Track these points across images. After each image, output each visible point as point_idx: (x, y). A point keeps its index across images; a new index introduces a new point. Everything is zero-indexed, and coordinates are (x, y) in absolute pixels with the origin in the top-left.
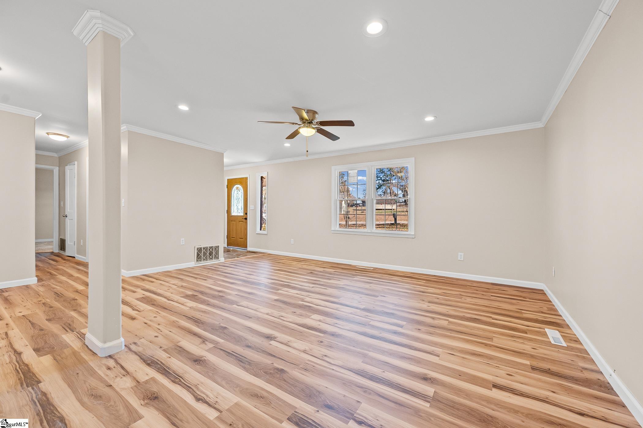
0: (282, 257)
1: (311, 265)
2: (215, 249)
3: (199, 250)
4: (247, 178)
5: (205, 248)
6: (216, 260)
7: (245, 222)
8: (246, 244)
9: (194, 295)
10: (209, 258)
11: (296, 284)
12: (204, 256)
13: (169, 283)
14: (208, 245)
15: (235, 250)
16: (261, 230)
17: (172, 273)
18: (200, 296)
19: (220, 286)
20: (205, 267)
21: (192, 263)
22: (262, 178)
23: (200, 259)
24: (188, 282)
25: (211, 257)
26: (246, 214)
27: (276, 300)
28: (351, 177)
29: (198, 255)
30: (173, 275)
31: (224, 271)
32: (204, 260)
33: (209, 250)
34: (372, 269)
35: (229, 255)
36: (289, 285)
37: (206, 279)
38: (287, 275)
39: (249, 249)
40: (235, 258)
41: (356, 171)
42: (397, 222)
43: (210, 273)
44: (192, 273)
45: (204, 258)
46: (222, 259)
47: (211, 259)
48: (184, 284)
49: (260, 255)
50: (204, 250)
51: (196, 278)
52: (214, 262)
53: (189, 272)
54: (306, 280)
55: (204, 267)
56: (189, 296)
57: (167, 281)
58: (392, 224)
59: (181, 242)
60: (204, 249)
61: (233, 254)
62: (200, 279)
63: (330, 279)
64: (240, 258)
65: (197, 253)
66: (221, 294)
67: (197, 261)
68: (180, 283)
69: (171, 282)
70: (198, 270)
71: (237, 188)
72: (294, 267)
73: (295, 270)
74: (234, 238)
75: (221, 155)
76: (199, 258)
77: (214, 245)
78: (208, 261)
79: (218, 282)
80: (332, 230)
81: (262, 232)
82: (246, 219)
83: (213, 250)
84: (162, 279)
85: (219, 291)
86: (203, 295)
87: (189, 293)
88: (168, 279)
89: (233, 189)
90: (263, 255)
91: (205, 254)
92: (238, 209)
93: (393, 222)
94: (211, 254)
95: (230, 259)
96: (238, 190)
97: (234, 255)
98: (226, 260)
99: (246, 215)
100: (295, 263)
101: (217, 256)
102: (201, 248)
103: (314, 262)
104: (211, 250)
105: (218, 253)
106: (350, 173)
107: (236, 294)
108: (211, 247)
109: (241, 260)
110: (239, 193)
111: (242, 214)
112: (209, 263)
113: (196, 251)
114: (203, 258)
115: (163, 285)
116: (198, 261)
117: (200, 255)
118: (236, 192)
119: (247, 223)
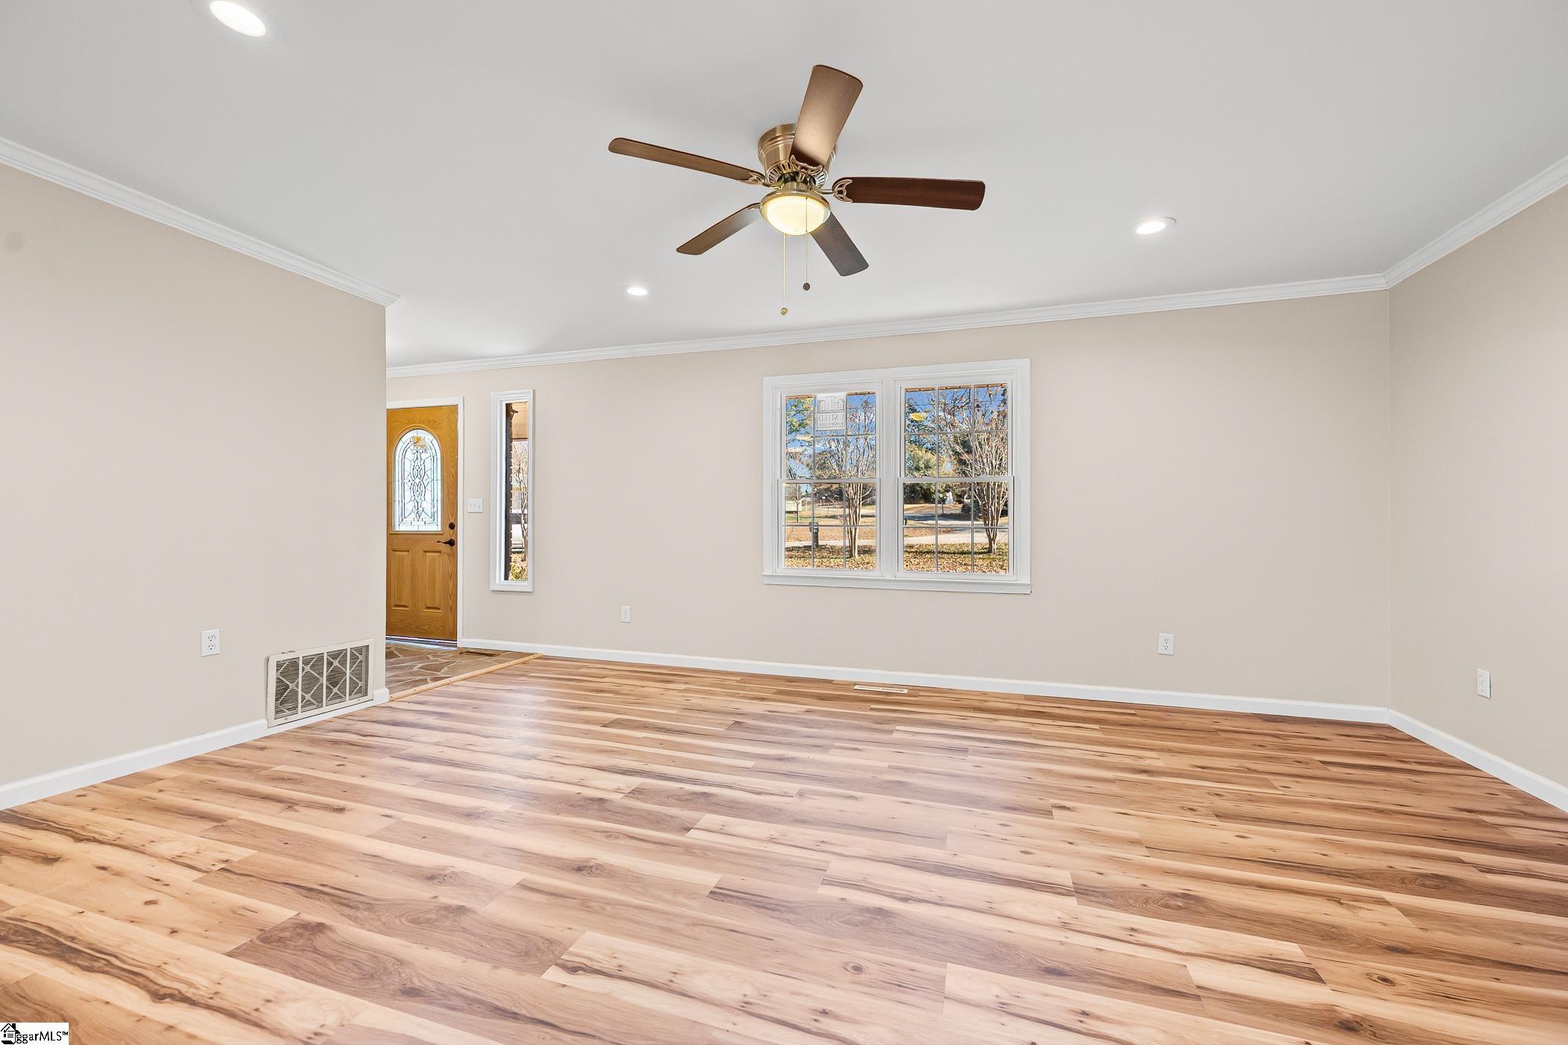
0: (590, 665)
1: (714, 694)
2: (354, 658)
3: (288, 669)
4: (454, 409)
5: (315, 661)
6: (355, 701)
7: (449, 555)
8: (451, 624)
9: (306, 926)
10: (327, 697)
11: (730, 787)
12: (306, 690)
13: (151, 855)
14: (325, 646)
15: (409, 647)
16: (506, 578)
17: (159, 784)
18: (346, 929)
19: (425, 838)
20: (317, 734)
21: (260, 725)
22: (509, 411)
23: (289, 705)
24: (251, 832)
25: (335, 690)
26: (452, 526)
27: (718, 894)
28: (824, 412)
29: (282, 689)
30: (169, 798)
31: (409, 751)
32: (307, 704)
33: (330, 664)
34: (905, 691)
35: (397, 672)
36: (704, 794)
37: (342, 803)
38: (662, 744)
39: (464, 641)
40: (425, 681)
41: (843, 395)
42: (820, 543)
43: (350, 767)
44: (264, 773)
45: (308, 697)
46: (379, 693)
47: (337, 696)
48: (238, 854)
49: (511, 663)
50: (308, 668)
51: (291, 805)
52: (351, 706)
53: (249, 770)
54: (750, 764)
55: (311, 737)
56: (280, 940)
57: (136, 842)
58: (808, 548)
59: (205, 643)
60: (306, 662)
61: (411, 667)
62: (311, 805)
63: (824, 748)
64: (447, 681)
65: (279, 681)
66: (448, 896)
67: (277, 712)
68: (216, 850)
69: (164, 849)
70: (287, 756)
71: (417, 441)
72: (662, 706)
73: (677, 718)
74: (405, 606)
75: (377, 315)
76: (285, 699)
77: (348, 646)
78: (325, 708)
79: (408, 818)
80: (764, 575)
81: (513, 584)
82: (452, 543)
83: (343, 663)
84: (110, 834)
85: (432, 877)
86: (355, 919)
87: (278, 912)
88: (140, 829)
89: (401, 443)
90: (524, 663)
91: (310, 681)
92: (421, 509)
93: (809, 543)
94: (335, 678)
95: (412, 691)
96: (422, 447)
97: (415, 669)
98: (396, 695)
99: (451, 531)
100: (653, 688)
101: (360, 684)
102: (293, 664)
103: (711, 679)
104: (336, 663)
105: (363, 671)
106: (821, 401)
107: (524, 886)
108: (334, 655)
109: (452, 689)
110: (424, 456)
111: (436, 527)
112: (328, 713)
113: (273, 675)
114: (303, 698)
115: (117, 874)
116: (282, 711)
117: (288, 687)
118: (410, 455)
119: (454, 556)
